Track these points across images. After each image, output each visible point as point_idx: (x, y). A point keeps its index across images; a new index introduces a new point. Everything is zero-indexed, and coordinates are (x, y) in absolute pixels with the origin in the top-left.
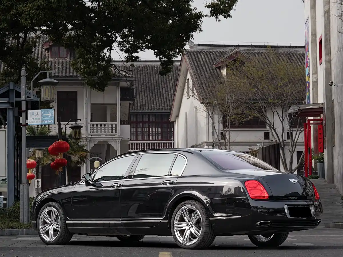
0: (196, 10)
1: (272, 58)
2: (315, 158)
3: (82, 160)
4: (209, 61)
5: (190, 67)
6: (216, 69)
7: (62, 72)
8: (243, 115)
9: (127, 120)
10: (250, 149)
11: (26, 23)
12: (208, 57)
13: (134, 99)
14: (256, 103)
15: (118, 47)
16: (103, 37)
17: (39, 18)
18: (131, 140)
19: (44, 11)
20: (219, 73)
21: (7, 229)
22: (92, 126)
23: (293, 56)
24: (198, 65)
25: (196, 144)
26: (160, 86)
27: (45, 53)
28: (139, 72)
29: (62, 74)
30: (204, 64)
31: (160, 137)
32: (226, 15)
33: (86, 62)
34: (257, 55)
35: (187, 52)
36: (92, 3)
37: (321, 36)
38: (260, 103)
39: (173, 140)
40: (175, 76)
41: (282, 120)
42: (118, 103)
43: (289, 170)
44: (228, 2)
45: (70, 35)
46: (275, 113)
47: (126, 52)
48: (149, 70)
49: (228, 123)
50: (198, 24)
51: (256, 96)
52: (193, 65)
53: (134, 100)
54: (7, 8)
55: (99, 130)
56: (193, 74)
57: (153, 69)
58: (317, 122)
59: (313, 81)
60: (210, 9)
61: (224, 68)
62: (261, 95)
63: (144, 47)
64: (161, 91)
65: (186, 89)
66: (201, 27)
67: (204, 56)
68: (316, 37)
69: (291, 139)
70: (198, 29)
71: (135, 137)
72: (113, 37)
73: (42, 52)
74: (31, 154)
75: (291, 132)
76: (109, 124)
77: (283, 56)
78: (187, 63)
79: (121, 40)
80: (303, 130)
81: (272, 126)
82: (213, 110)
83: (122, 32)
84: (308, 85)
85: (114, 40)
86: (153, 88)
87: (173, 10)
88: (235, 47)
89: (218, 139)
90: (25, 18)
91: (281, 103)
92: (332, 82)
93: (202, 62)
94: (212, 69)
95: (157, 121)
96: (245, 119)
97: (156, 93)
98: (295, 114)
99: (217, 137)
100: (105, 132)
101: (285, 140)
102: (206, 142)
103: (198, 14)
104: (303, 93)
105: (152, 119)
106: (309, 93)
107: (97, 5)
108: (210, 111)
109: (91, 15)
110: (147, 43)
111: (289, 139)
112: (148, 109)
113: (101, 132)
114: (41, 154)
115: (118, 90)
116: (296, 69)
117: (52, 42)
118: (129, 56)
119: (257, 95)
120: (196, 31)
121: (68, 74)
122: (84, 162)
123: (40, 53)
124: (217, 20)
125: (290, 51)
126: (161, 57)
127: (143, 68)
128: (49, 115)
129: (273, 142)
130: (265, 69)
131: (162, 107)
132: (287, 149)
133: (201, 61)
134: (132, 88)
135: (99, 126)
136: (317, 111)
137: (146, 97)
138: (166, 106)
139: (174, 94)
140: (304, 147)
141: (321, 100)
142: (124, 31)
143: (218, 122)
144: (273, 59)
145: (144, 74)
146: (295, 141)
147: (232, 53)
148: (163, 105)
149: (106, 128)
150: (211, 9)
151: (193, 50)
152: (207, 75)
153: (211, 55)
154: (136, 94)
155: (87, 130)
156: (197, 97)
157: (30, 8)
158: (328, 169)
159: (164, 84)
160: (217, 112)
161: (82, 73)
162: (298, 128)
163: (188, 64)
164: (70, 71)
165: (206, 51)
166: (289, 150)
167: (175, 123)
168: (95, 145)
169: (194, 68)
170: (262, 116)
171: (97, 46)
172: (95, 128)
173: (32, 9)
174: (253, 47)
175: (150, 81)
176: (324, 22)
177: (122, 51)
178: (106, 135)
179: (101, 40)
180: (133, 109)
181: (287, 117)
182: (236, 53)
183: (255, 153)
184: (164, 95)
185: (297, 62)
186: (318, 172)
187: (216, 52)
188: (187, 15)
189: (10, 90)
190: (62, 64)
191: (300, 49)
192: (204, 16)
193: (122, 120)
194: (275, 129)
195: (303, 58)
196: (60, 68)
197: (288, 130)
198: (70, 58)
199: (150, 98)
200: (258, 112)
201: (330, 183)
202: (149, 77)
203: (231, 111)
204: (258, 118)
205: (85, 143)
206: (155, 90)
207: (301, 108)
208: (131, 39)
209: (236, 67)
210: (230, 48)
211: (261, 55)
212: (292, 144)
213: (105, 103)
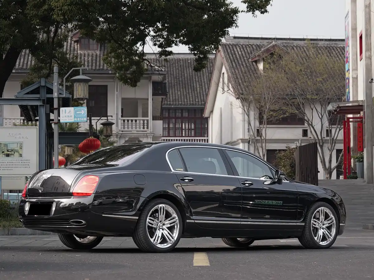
0: (232, 5)
1: (311, 51)
2: (354, 157)
4: (245, 55)
5: (225, 60)
6: (252, 63)
7: (92, 66)
8: (280, 111)
9: (159, 115)
10: (287, 147)
11: (58, 19)
12: (244, 51)
13: (167, 93)
14: (294, 99)
16: (136, 31)
17: (72, 13)
18: (163, 137)
19: (77, 7)
20: (256, 66)
22: (122, 122)
23: (334, 49)
24: (233, 58)
25: (231, 141)
26: (194, 79)
27: (74, 45)
28: (172, 65)
29: (92, 67)
30: (240, 58)
31: (193, 133)
32: (263, 10)
33: (118, 57)
34: (295, 48)
37: (361, 32)
38: (298, 99)
39: (207, 137)
40: (209, 70)
41: (321, 117)
42: (150, 98)
43: (328, 169)
45: (102, 29)
46: (314, 109)
47: (159, 47)
48: (182, 63)
49: (265, 119)
50: (234, 19)
52: (229, 59)
53: (166, 95)
54: (39, 3)
55: (130, 126)
56: (228, 68)
57: (187, 62)
58: (357, 120)
59: (352, 77)
60: (247, 4)
61: (261, 61)
62: (299, 91)
63: (178, 42)
64: (195, 85)
65: (221, 84)
67: (240, 49)
68: (356, 32)
69: (331, 136)
70: (234, 25)
71: (167, 133)
72: (146, 31)
73: (71, 44)
75: (331, 129)
76: (140, 120)
77: (322, 49)
78: (223, 57)
79: (155, 34)
80: (343, 128)
81: (311, 123)
82: (249, 107)
83: (155, 26)
84: (347, 82)
85: (147, 34)
86: (186, 82)
87: (209, 4)
88: (272, 40)
89: (254, 136)
90: (57, 13)
91: (321, 99)
92: (372, 79)
93: (238, 56)
94: (249, 63)
95: (190, 116)
96: (282, 116)
97: (190, 87)
98: (334, 112)
99: (252, 134)
100: (136, 128)
101: (324, 138)
102: (241, 139)
103: (234, 9)
104: (343, 89)
105: (186, 114)
106: (349, 90)
108: (245, 108)
110: (181, 37)
111: (329, 137)
112: (181, 104)
113: (132, 128)
114: (71, 150)
115: (150, 85)
116: (336, 63)
118: (163, 51)
119: (295, 91)
120: (232, 26)
121: (98, 68)
123: (69, 45)
124: (253, 16)
125: (330, 44)
126: (196, 52)
127: (176, 61)
128: (81, 113)
129: (311, 140)
130: (304, 63)
131: (196, 102)
132: (326, 147)
133: (237, 54)
134: (164, 82)
135: (130, 122)
136: (357, 109)
137: (179, 92)
138: (200, 101)
139: (209, 89)
140: (343, 145)
141: (361, 97)
142: (157, 25)
143: (255, 118)
144: (312, 53)
145: (177, 67)
146: (335, 138)
147: (268, 46)
148: (197, 100)
149: (138, 124)
150: (248, 4)
151: (228, 43)
152: (243, 69)
154: (169, 88)
155: (117, 126)
156: (233, 93)
158: (368, 169)
159: (198, 78)
160: (253, 109)
161: (114, 68)
162: (338, 125)
163: (223, 58)
164: (100, 64)
165: (242, 44)
166: (328, 148)
167: (209, 118)
168: (125, 141)
169: (230, 62)
170: (300, 112)
171: (129, 40)
172: (126, 124)
173: (65, 4)
174: (291, 40)
175: (183, 75)
176: (365, 17)
177: (156, 45)
178: (137, 131)
179: (133, 34)
180: (166, 104)
181: (326, 114)
182: (274, 46)
183: (292, 151)
184: (198, 89)
185: (337, 56)
186: (358, 172)
187: (253, 45)
188: (223, 10)
189: (41, 86)
190: (92, 57)
191: (341, 42)
192: (240, 12)
193: (154, 115)
194: (313, 126)
195: (343, 51)
196: (90, 61)
197: (327, 127)
198: (100, 50)
199: (183, 93)
200: (296, 108)
201: (369, 183)
202: (182, 70)
203: (268, 107)
204: (296, 114)
205: (116, 139)
206: (188, 84)
207: (340, 106)
208: (165, 33)
209: (274, 61)
210: (267, 41)
211: (300, 49)
212: (331, 141)
213: (136, 97)
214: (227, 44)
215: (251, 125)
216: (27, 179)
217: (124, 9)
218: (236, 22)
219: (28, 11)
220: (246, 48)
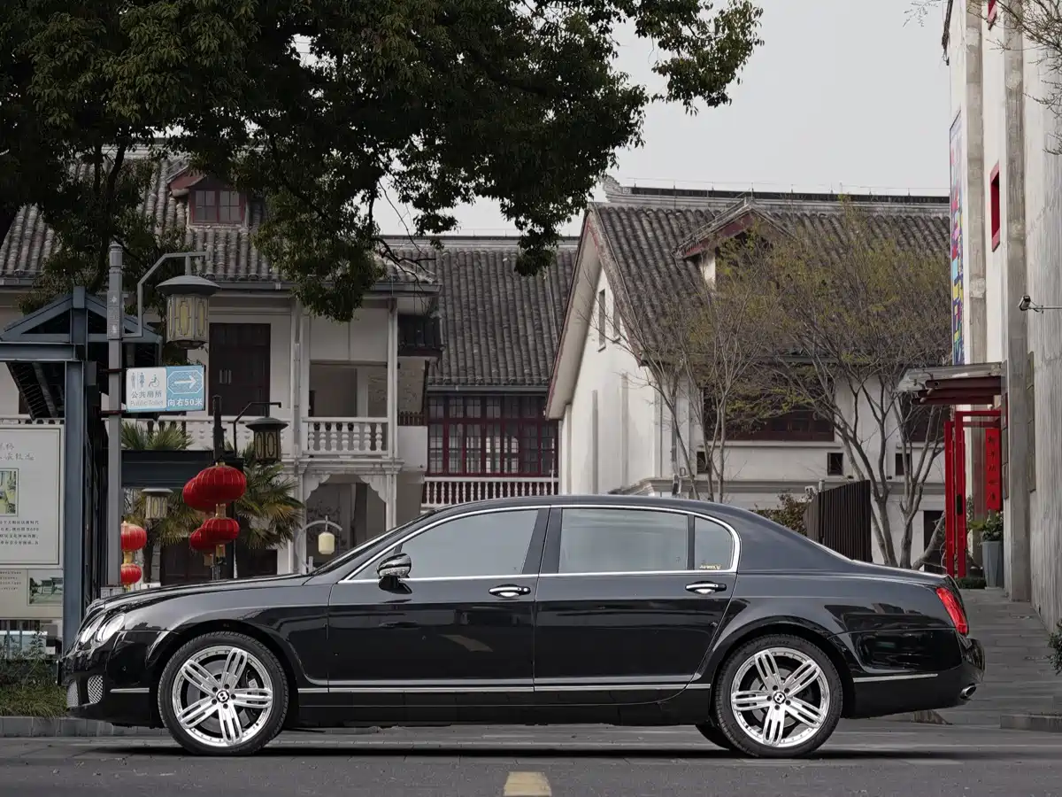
0: (627, 81)
1: (853, 230)
2: (976, 526)
3: (283, 530)
4: (666, 239)
5: (608, 256)
6: (686, 265)
7: (226, 268)
8: (765, 400)
9: (418, 410)
11: (125, 111)
12: (662, 227)
13: (441, 349)
14: (805, 364)
15: (394, 190)
16: (349, 160)
17: (165, 95)
18: (428, 474)
19: (178, 77)
20: (694, 274)
21: (62, 719)
22: (312, 429)
23: (917, 226)
24: (632, 251)
25: (622, 488)
26: (519, 312)
27: (176, 209)
28: (455, 269)
29: (226, 271)
30: (650, 245)
31: (514, 465)
32: (714, 95)
33: (298, 233)
34: (807, 222)
35: (600, 210)
36: (320, 57)
37: (997, 166)
38: (815, 365)
39: (556, 475)
40: (561, 282)
41: (880, 416)
42: (393, 360)
44: (720, 59)
45: (253, 153)
46: (862, 395)
47: (417, 205)
48: (484, 265)
49: (720, 422)
50: (631, 121)
51: (803, 344)
52: (618, 251)
53: (438, 353)
54: (69, 65)
55: (334, 442)
56: (615, 277)
57: (498, 261)
58: (983, 419)
59: (971, 298)
60: (668, 78)
61: (711, 257)
62: (818, 342)
63: (471, 191)
64: (521, 326)
65: (595, 318)
66: (640, 130)
67: (651, 223)
68: (982, 168)
69: (908, 473)
70: (630, 137)
71: (440, 465)
72: (379, 159)
73: (166, 204)
74: (130, 510)
75: (908, 452)
76: (364, 423)
77: (884, 225)
78: (601, 244)
79: (405, 169)
80: (943, 449)
81: (852, 435)
82: (676, 386)
83: (406, 146)
84: (956, 312)
85: (383, 168)
86: (497, 319)
87: (559, 79)
88: (742, 197)
89: (690, 472)
90: (121, 95)
91: (880, 365)
92: (1028, 300)
93: (644, 242)
94: (674, 263)
95: (507, 416)
96: (770, 413)
97: (506, 335)
98: (917, 396)
99: (685, 466)
100: (351, 447)
101: (890, 478)
102: (653, 481)
103: (631, 91)
104: (944, 336)
105: (494, 412)
106: (961, 336)
107: (333, 65)
108: (664, 387)
109: (314, 93)
110: (479, 177)
111: (902, 474)
112: (482, 382)
113: (340, 447)
114: (161, 508)
115: (393, 323)
116: (924, 265)
117: (198, 171)
118: (428, 217)
119: (807, 341)
120: (626, 143)
121: (242, 273)
122: (288, 535)
123: (160, 207)
124: (687, 110)
125: (906, 211)
126: (522, 219)
127: (468, 259)
128: (188, 385)
129: (851, 481)
130: (833, 263)
131: (523, 375)
132: (896, 503)
133: (642, 238)
134: (433, 316)
135: (334, 429)
136: (985, 387)
137: (475, 346)
138: (534, 372)
139: (560, 338)
140: (943, 498)
141: (996, 353)
142: (412, 142)
143: (691, 418)
144: (855, 234)
145: (470, 278)
146: (920, 480)
147: (732, 216)
148: (526, 371)
149: (355, 436)
150: (672, 77)
151: (616, 206)
152: (657, 278)
153: (671, 221)
154: (446, 335)
155: (297, 440)
156: (627, 342)
157: (138, 66)
158: (1014, 559)
159: (530, 308)
160: (686, 390)
162: (929, 441)
163: (602, 247)
164: (249, 261)
165: (655, 210)
166: (901, 506)
167: (560, 422)
168: (320, 485)
169: (621, 259)
170: (821, 403)
171: (331, 184)
172: (323, 435)
173: (144, 69)
174: (796, 199)
175: (487, 299)
176: (1008, 122)
177: (408, 201)
178: (355, 456)
179: (344, 168)
180: (437, 381)
181: (895, 409)
182: (746, 215)
183: (797, 510)
184: (530, 339)
185: (928, 244)
186: (986, 570)
187: (687, 211)
188: (599, 95)
189: (73, 309)
190: (227, 243)
191: (938, 206)
192: (650, 100)
193: (404, 411)
194: (859, 443)
195: (944, 231)
196: (221, 254)
197: (897, 448)
198: (250, 224)
199: (488, 350)
200: (811, 392)
201: (1019, 601)
202: (486, 284)
203: (728, 384)
204: (807, 409)
205: (292, 478)
206: (501, 325)
207: (935, 378)
208: (434, 166)
209: (745, 256)
210: (727, 200)
211: (822, 222)
212: (911, 488)
213: (352, 359)
214: (613, 209)
215: (679, 436)
216: (33, 588)
217: (317, 96)
218: (637, 129)
219: (37, 88)
220: (669, 220)
